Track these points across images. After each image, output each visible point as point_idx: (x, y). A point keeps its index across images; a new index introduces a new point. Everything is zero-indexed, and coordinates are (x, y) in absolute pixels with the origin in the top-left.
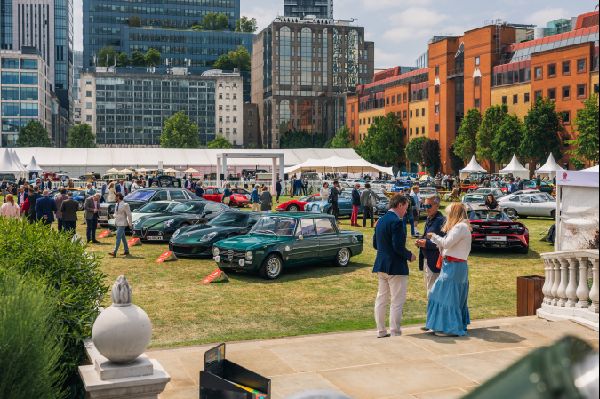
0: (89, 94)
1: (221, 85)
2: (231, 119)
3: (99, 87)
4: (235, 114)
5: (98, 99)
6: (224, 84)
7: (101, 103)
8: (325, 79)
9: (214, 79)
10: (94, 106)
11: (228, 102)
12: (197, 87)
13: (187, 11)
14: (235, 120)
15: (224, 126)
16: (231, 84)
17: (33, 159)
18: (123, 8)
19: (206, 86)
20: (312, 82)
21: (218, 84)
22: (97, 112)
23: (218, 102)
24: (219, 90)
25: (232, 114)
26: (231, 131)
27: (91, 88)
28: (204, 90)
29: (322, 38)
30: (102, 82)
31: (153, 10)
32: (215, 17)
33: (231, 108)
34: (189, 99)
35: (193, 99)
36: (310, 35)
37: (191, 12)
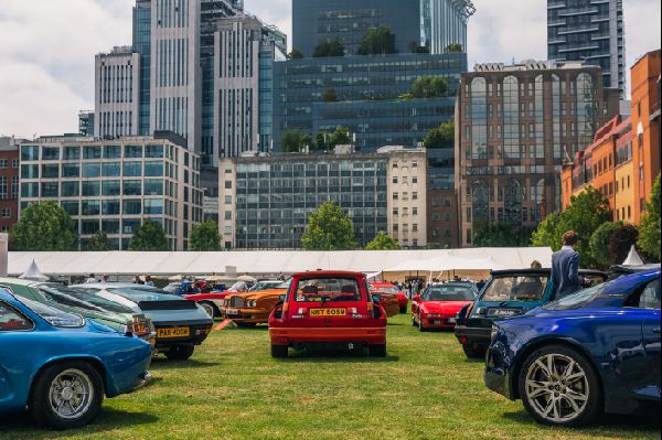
0: (228, 185)
1: (395, 166)
2: (410, 211)
3: (239, 175)
4: (415, 203)
5: (239, 191)
6: (400, 163)
7: (242, 196)
8: (540, 148)
9: (386, 157)
10: (234, 200)
11: (405, 188)
12: (363, 169)
13: (397, 78)
14: (415, 212)
15: (400, 221)
16: (410, 163)
17: (34, 266)
18: (319, 82)
19: (374, 169)
20: (521, 152)
21: (391, 164)
22: (237, 207)
23: (392, 188)
24: (392, 173)
25: (411, 204)
26: (410, 227)
27: (231, 177)
28: (372, 173)
29: (534, 90)
30: (243, 168)
31: (355, 80)
32: (429, 81)
33: (410, 196)
34: (353, 184)
35: (358, 184)
36: (516, 86)
37: (403, 78)
